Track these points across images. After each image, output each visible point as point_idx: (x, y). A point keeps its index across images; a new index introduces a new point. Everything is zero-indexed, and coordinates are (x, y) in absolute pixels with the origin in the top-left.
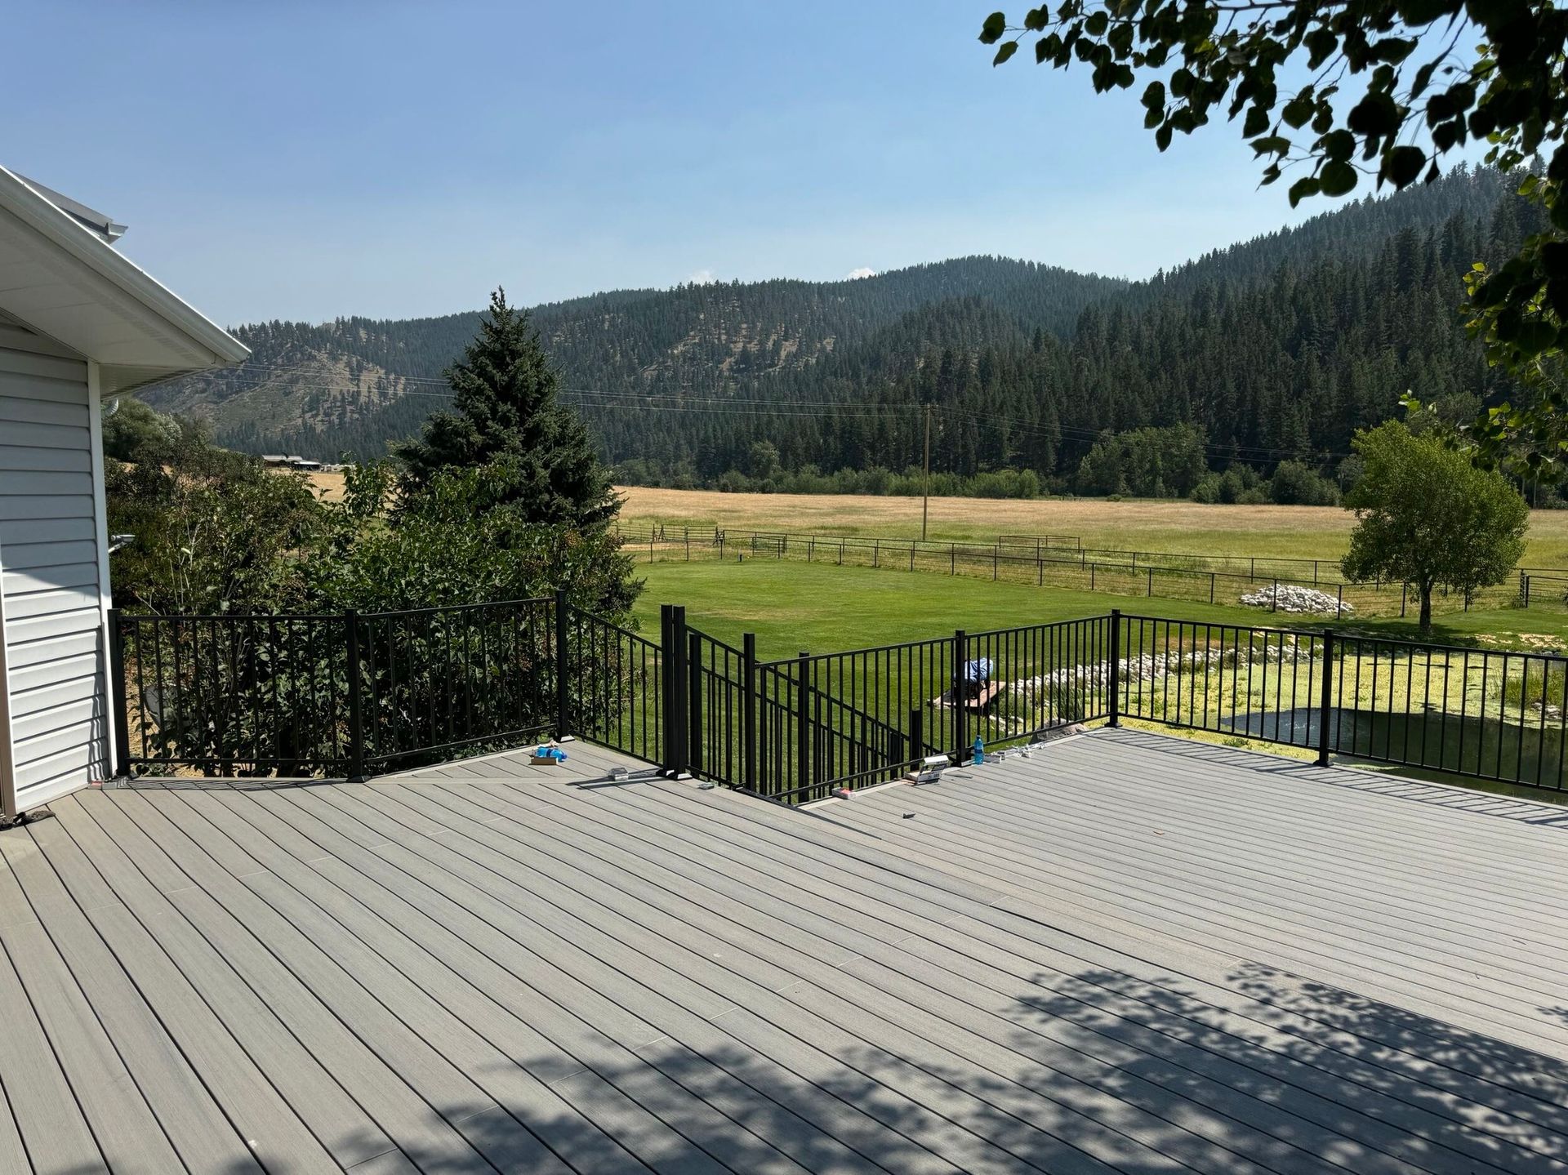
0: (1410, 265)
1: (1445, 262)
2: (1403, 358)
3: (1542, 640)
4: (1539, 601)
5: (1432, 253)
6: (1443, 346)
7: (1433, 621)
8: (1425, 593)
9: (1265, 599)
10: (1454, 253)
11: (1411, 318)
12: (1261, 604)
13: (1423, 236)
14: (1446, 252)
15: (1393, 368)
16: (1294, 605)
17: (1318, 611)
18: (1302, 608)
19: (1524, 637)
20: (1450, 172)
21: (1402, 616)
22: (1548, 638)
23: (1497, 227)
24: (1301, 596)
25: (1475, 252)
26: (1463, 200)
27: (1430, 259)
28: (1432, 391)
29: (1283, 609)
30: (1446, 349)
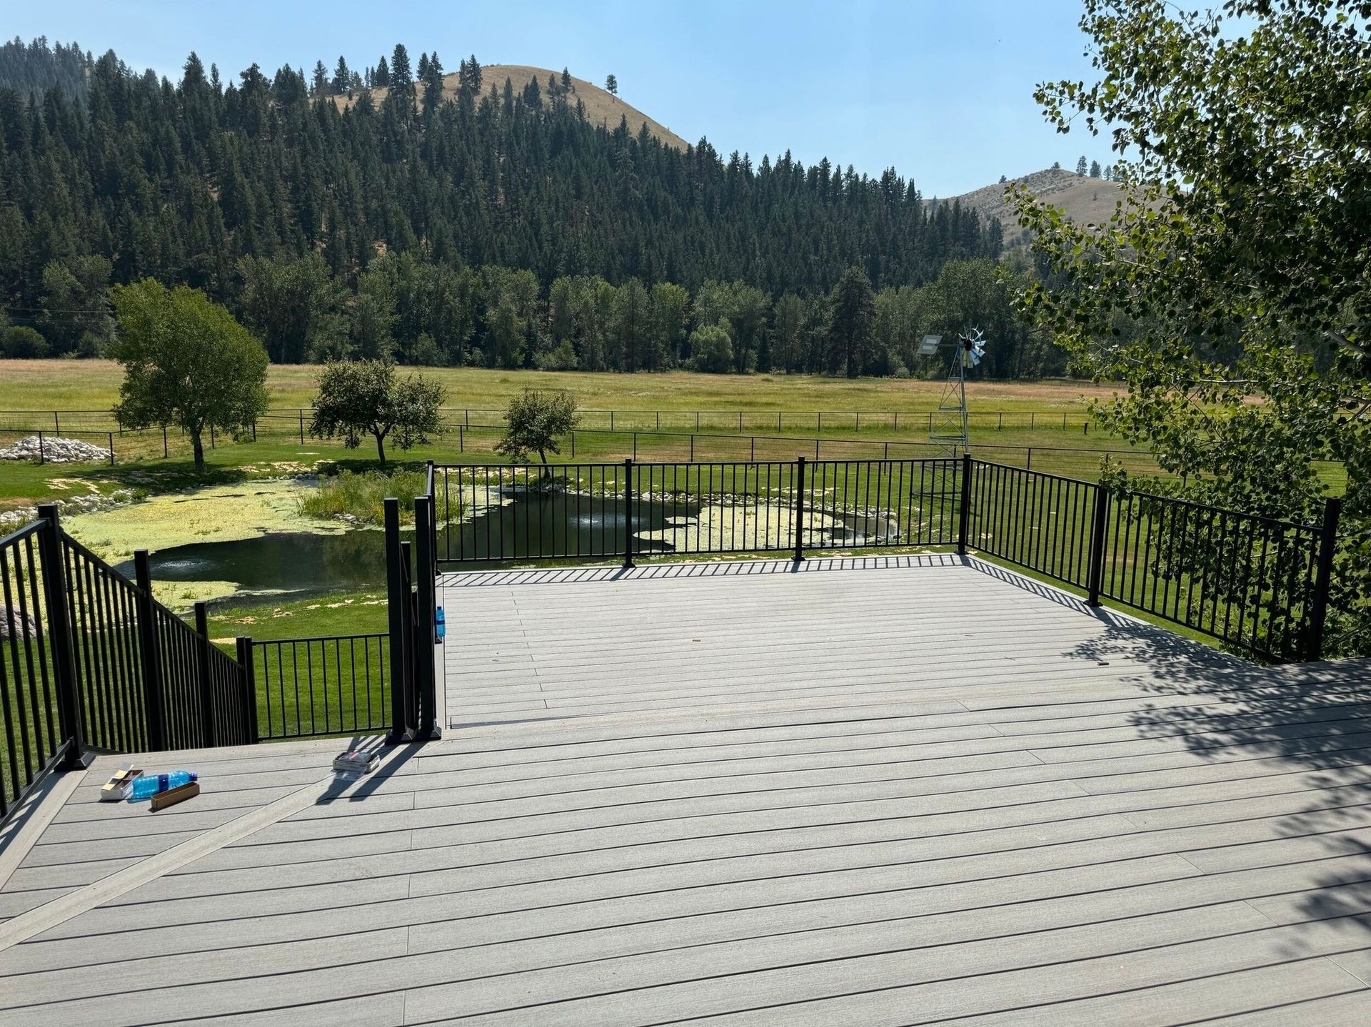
0: (17, 126)
1: (52, 130)
2: (29, 217)
3: (291, 466)
4: (264, 435)
5: (37, 119)
6: (67, 210)
7: (206, 459)
8: (196, 435)
9: (24, 452)
10: (58, 123)
11: (31, 180)
12: (21, 457)
13: (25, 101)
14: (51, 120)
15: (20, 225)
16: (59, 456)
17: (85, 459)
18: (69, 457)
19: (276, 464)
20: (32, 43)
21: (166, 457)
22: (294, 464)
23: (94, 106)
24: (64, 446)
25: (78, 127)
26: (49, 72)
27: (36, 125)
28: (64, 251)
29: (49, 460)
30: (70, 214)
